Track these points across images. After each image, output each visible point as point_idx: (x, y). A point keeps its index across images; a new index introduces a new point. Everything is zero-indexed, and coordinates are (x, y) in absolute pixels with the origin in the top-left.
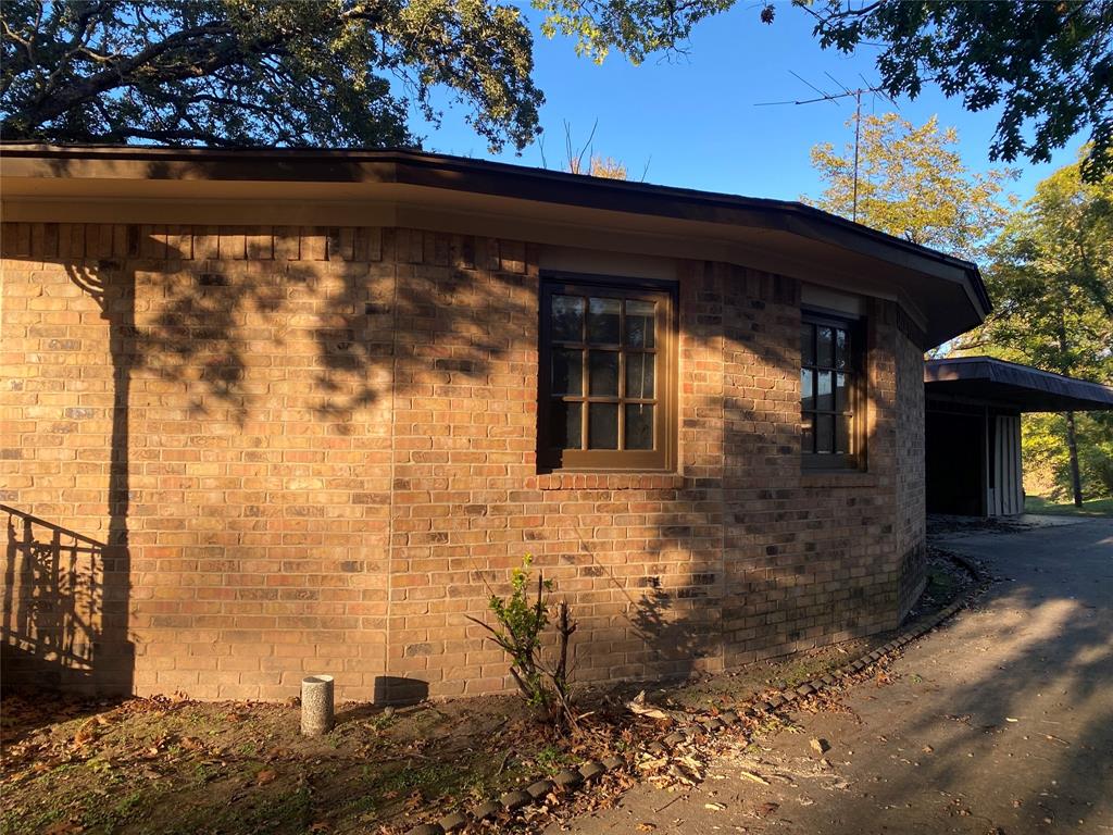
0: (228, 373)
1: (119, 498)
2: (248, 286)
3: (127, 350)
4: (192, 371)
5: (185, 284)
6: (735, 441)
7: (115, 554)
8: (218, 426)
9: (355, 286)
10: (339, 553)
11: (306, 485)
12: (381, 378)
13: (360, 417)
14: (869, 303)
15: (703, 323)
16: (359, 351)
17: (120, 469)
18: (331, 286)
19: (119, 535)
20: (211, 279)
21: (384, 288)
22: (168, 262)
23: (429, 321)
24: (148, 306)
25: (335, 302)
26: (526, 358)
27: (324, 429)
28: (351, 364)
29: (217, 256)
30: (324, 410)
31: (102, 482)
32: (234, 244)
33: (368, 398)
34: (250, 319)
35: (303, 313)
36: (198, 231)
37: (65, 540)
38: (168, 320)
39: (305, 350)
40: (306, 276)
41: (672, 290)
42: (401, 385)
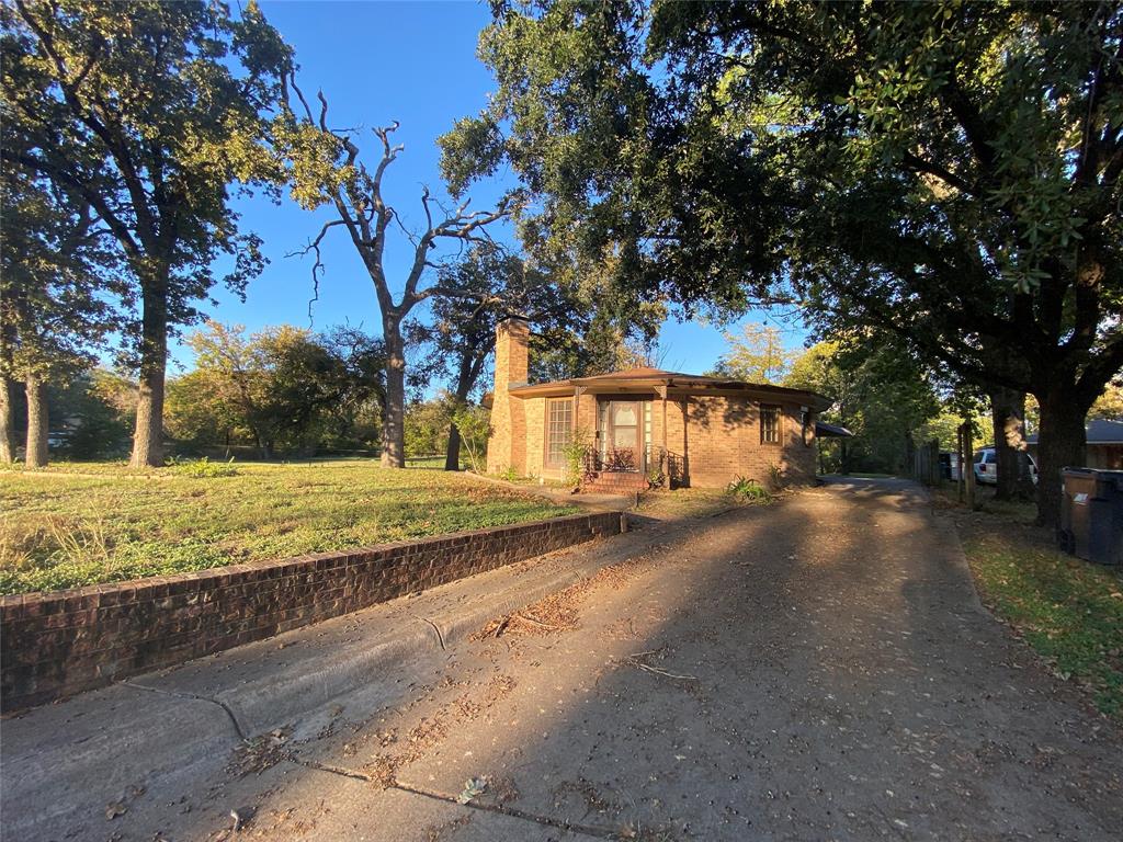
0: (706, 423)
1: (686, 448)
2: (709, 406)
3: (687, 419)
4: (699, 423)
5: (698, 406)
6: (793, 440)
7: (686, 458)
8: (705, 434)
9: (730, 407)
10: (729, 460)
11: (723, 446)
12: (736, 425)
13: (731, 433)
14: (810, 409)
15: (788, 415)
16: (731, 420)
17: (686, 442)
18: (726, 407)
19: (686, 455)
20: (702, 405)
21: (736, 407)
22: (694, 401)
23: (744, 414)
24: (690, 410)
25: (726, 410)
26: (758, 421)
27: (725, 435)
28: (730, 422)
29: (703, 401)
30: (725, 431)
31: (683, 444)
32: (707, 398)
33: (733, 429)
34: (710, 413)
35: (721, 412)
36: (700, 396)
37: (676, 456)
38: (694, 413)
39: (721, 419)
40: (721, 404)
41: (781, 407)
42: (740, 426)
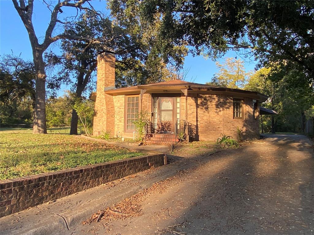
0: (207, 108)
1: (197, 121)
2: (209, 100)
3: (197, 106)
4: (204, 108)
5: (203, 99)
6: (249, 116)
7: (197, 126)
8: (206, 114)
9: (219, 100)
10: (218, 126)
11: (215, 120)
12: (221, 109)
13: (219, 113)
14: (257, 101)
15: (246, 103)
16: (219, 106)
17: (197, 118)
18: (217, 100)
19: (197, 124)
20: (205, 99)
21: (222, 100)
22: (201, 97)
23: (225, 103)
24: (199, 101)
25: (217, 102)
26: (232, 107)
27: (216, 114)
28: (218, 108)
29: (206, 97)
30: (216, 112)
31: (195, 119)
32: (208, 96)
33: (220, 111)
34: (209, 103)
35: (214, 102)
36: (204, 94)
37: (192, 125)
38: (201, 103)
39: (214, 106)
40: (214, 99)
41: (243, 100)
42: (223, 110)
